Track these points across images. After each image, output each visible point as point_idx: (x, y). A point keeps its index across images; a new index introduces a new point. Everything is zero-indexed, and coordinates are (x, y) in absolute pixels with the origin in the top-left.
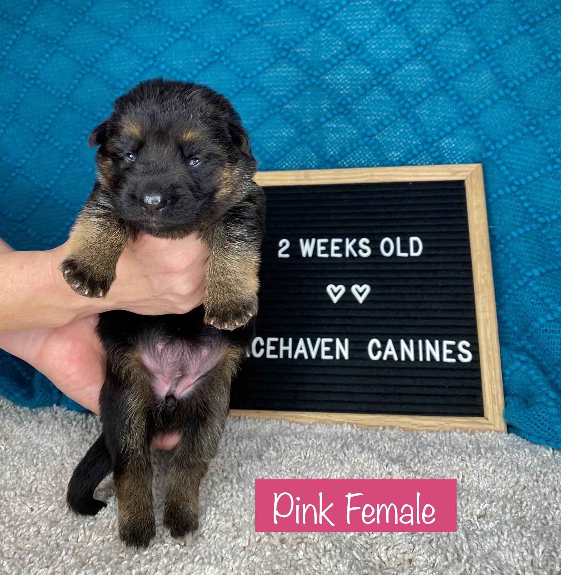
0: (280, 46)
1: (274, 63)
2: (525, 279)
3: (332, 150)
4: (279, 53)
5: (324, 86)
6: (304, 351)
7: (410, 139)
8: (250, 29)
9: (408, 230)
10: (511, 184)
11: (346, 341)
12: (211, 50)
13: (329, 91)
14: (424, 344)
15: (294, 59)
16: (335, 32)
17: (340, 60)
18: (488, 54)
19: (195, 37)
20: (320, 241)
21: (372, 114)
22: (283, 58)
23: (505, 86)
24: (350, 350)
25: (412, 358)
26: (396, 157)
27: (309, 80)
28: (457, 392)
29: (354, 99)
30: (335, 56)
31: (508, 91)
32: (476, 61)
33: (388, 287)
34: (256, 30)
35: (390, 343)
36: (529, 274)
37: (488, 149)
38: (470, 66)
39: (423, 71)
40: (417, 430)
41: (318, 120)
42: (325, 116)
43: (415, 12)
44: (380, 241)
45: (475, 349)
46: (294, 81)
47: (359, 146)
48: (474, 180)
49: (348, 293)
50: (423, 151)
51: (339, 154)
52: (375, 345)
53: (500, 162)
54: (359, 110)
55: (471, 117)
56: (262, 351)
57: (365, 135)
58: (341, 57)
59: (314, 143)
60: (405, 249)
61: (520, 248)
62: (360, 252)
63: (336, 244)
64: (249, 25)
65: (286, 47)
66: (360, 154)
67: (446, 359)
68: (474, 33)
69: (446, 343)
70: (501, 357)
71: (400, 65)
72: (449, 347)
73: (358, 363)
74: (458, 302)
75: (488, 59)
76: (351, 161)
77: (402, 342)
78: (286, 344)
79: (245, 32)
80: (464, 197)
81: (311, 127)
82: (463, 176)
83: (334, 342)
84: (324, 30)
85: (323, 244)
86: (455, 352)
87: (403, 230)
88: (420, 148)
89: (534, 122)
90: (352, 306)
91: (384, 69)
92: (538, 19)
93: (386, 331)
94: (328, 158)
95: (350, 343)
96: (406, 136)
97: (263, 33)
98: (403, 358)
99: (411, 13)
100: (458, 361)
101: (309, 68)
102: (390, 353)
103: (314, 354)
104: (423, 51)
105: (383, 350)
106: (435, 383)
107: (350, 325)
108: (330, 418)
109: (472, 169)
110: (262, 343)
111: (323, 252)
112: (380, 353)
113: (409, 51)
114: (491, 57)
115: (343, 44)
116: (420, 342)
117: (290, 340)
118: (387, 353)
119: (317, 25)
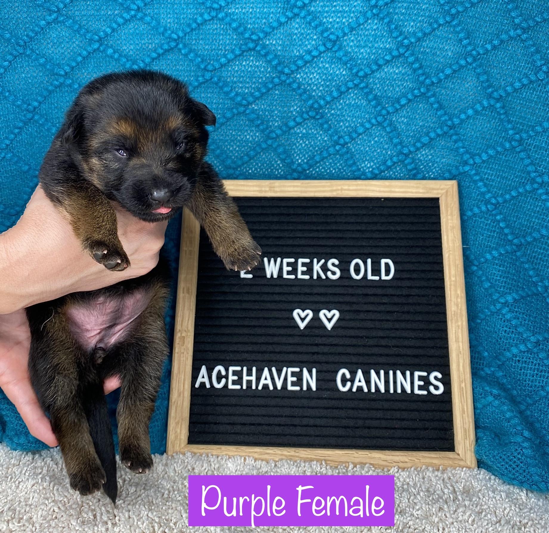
0: (247, 35)
1: (240, 55)
2: (498, 306)
3: (300, 158)
4: (246, 44)
5: (295, 86)
6: (269, 382)
7: (385, 149)
8: (213, 14)
9: (379, 251)
10: (487, 202)
11: (314, 370)
12: (167, 35)
13: (299, 92)
14: (395, 374)
15: (263, 53)
16: (310, 23)
17: (314, 57)
18: (475, 60)
19: (148, 19)
20: (285, 261)
21: (346, 120)
22: (250, 49)
23: (490, 96)
24: (317, 380)
25: (382, 389)
26: (369, 168)
27: (279, 78)
28: (427, 424)
29: (328, 103)
30: (309, 52)
31: (492, 102)
32: (461, 67)
33: (358, 312)
34: (220, 16)
35: (360, 374)
36: (502, 300)
37: (466, 163)
38: (455, 71)
39: (403, 74)
40: (387, 466)
41: (286, 125)
42: (294, 120)
43: (399, 7)
44: (350, 262)
45: (446, 381)
46: (262, 78)
47: (330, 155)
48: (449, 199)
49: (316, 319)
50: (397, 163)
51: (307, 163)
52: (344, 375)
53: (477, 178)
54: (332, 115)
55: (451, 128)
56: (224, 381)
57: (337, 143)
58: (315, 53)
59: (281, 150)
60: (376, 271)
61: (494, 271)
62: (329, 274)
63: (304, 264)
64: (211, 8)
65: (254, 37)
66: (330, 163)
67: (417, 391)
68: (462, 35)
69: (417, 374)
70: (473, 390)
71: (380, 66)
72: (420, 378)
73: (326, 394)
74: (430, 330)
75: (474, 65)
76: (320, 170)
77: (373, 372)
78: (249, 374)
79: (206, 17)
80: (438, 216)
81: (279, 132)
82: (438, 193)
83: (301, 371)
84: (298, 20)
85: (289, 264)
86: (427, 383)
87: (374, 251)
88: (395, 159)
89: (517, 137)
90: (321, 332)
91: (361, 70)
92: (531, 23)
93: (354, 359)
94: (295, 167)
95: (317, 372)
96: (381, 146)
97: (228, 19)
98: (373, 390)
99: (395, 8)
100: (429, 392)
101: (279, 64)
102: (360, 384)
103: (279, 385)
104: (406, 52)
105: (352, 381)
106: (405, 415)
107: (318, 353)
108: (297, 454)
110: (223, 373)
111: (289, 273)
112: (349, 384)
113: (390, 51)
114: (478, 63)
115: (318, 38)
116: (391, 372)
117: (254, 369)
118: (357, 384)
119: (289, 14)
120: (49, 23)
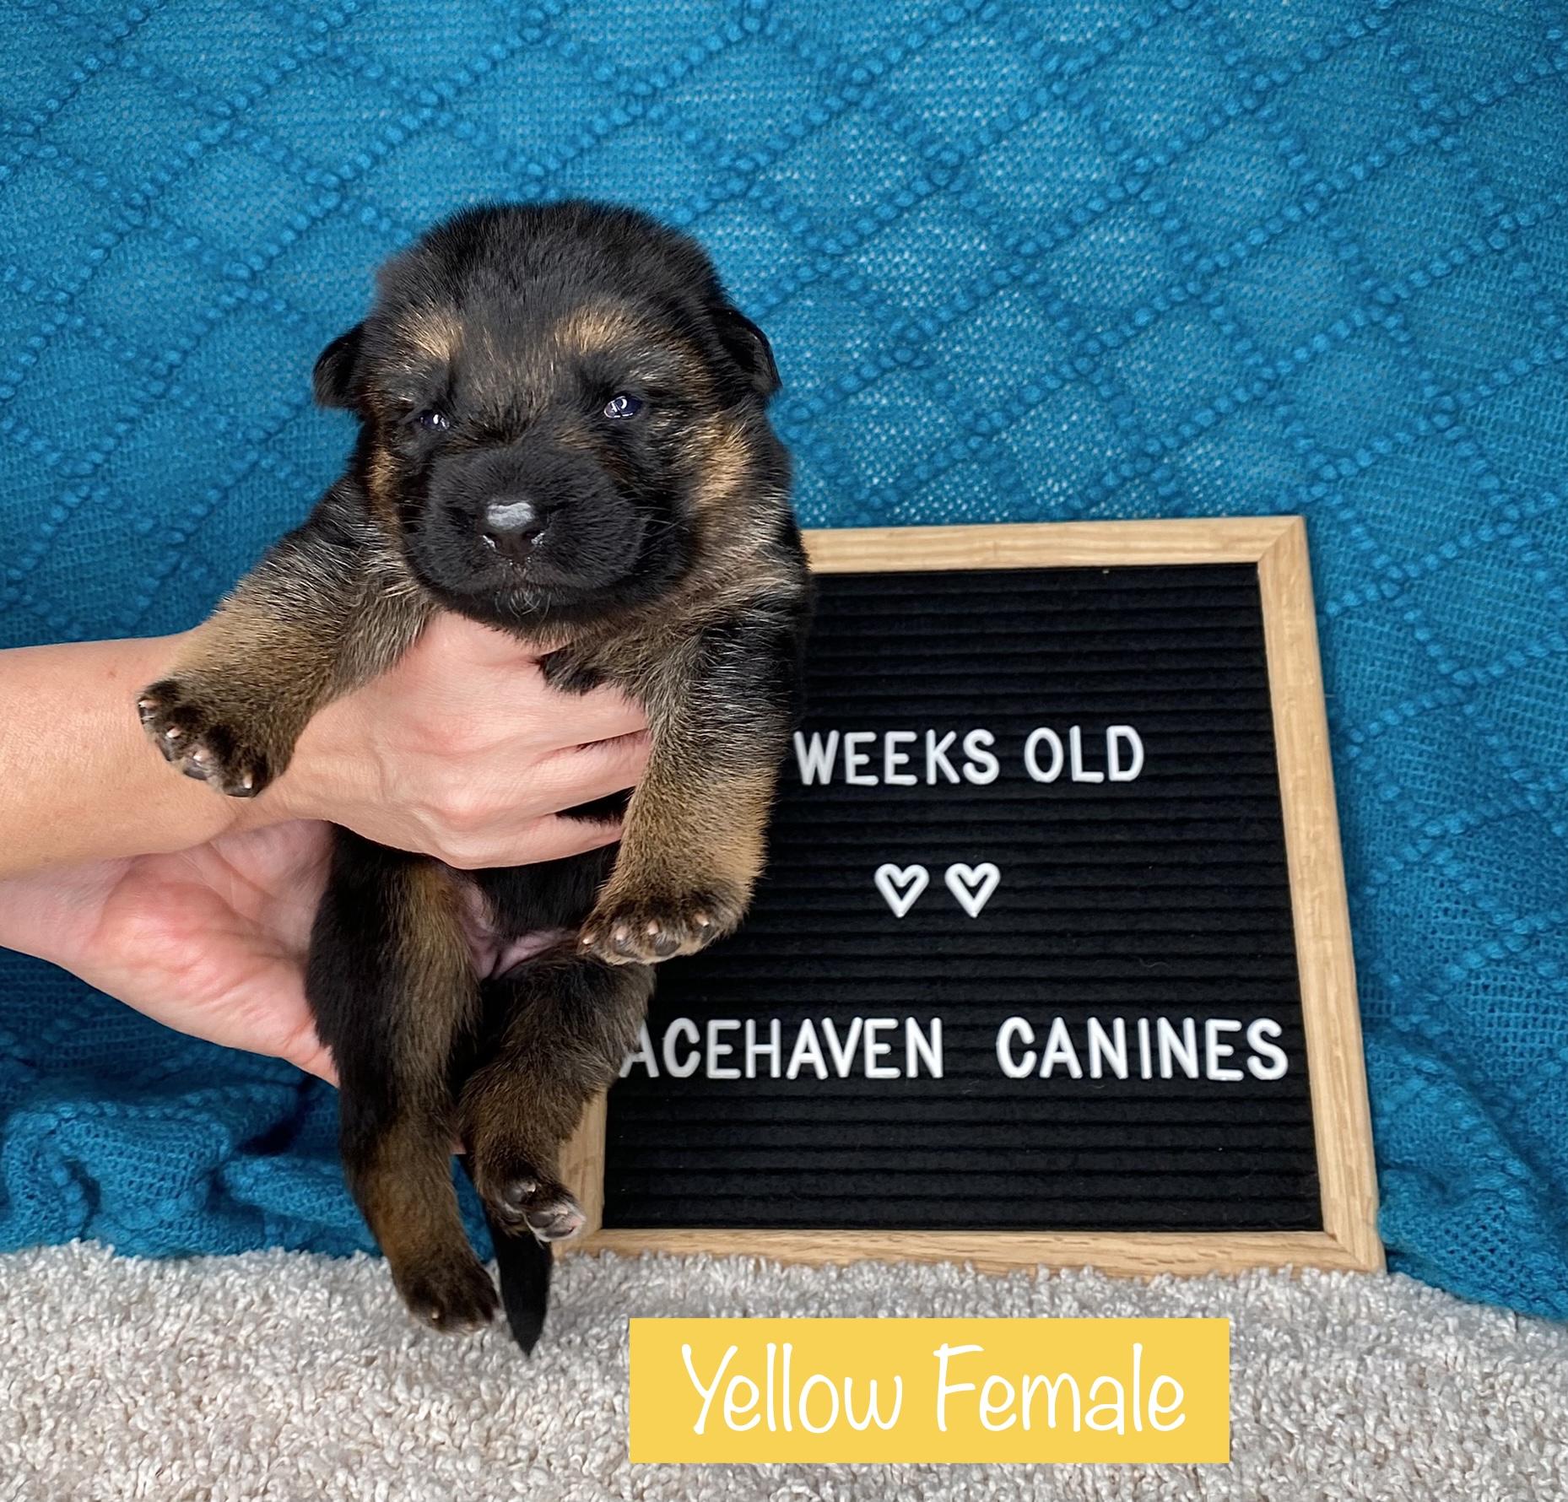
0: (725, 161)
1: (707, 213)
2: (1424, 846)
3: (877, 473)
4: (723, 184)
5: (854, 285)
6: (816, 1057)
7: (1098, 444)
8: (636, 109)
9: (1100, 707)
10: (1379, 578)
11: (936, 1024)
12: (515, 167)
13: (867, 299)
14: (1153, 1029)
15: (766, 203)
16: (888, 125)
17: (902, 210)
18: (1324, 206)
19: (466, 127)
20: (852, 738)
21: (994, 368)
22: (733, 196)
23: (1369, 300)
24: (946, 1050)
25: (1122, 1071)
26: (1057, 495)
27: (813, 265)
28: (1247, 1161)
29: (943, 325)
30: (889, 197)
31: (1376, 315)
32: (1289, 225)
33: (1048, 869)
34: (654, 113)
35: (1059, 1030)
36: (1433, 830)
37: (1315, 477)
38: (1273, 238)
39: (1139, 248)
40: (1142, 1273)
41: (836, 386)
42: (857, 373)
43: (1120, 77)
44: (1025, 738)
45: (1294, 1041)
46: (766, 268)
47: (954, 462)
48: (1284, 564)
49: (937, 890)
50: (1132, 479)
51: (895, 486)
52: (1016, 1034)
53: (1347, 515)
54: (957, 357)
55: (1271, 385)
56: (694, 1058)
57: (971, 431)
58: (904, 199)
59: (823, 452)
60: (1095, 760)
61: (1407, 756)
62: (969, 769)
63: (900, 747)
64: (631, 95)
65: (744, 165)
66: (956, 486)
67: (1214, 1073)
68: (1286, 144)
69: (1213, 1026)
70: (1367, 1064)
71: (1075, 228)
72: (1223, 1038)
73: (968, 1088)
74: (1245, 911)
75: (1323, 220)
76: (929, 506)
77: (1094, 1025)
78: (763, 1037)
79: (619, 117)
80: (1256, 611)
81: (817, 405)
82: (1253, 551)
83: (902, 1028)
84: (856, 118)
85: (860, 748)
86: (1241, 1051)
87: (1086, 707)
88: (1126, 470)
89: (1447, 401)
90: (950, 925)
91: (1029, 238)
92: (1464, 108)
93: (1043, 994)
94: (862, 496)
95: (944, 1029)
96: (1087, 434)
97: (674, 121)
98: (1096, 1072)
99: (1108, 79)
100: (1248, 1075)
101: (811, 230)
102: (1060, 1057)
103: (843, 1067)
104: (1142, 190)
105: (1040, 1049)
106: (1186, 1138)
107: (945, 980)
108: (896, 1247)
109: (1278, 533)
110: (693, 1037)
111: (860, 770)
112: (1030, 1058)
113: (1102, 189)
114: (1333, 213)
115: (911, 161)
116: (1143, 1024)
117: (775, 1025)
118: (1051, 1056)
119: (833, 102)
120: (208, 147)
